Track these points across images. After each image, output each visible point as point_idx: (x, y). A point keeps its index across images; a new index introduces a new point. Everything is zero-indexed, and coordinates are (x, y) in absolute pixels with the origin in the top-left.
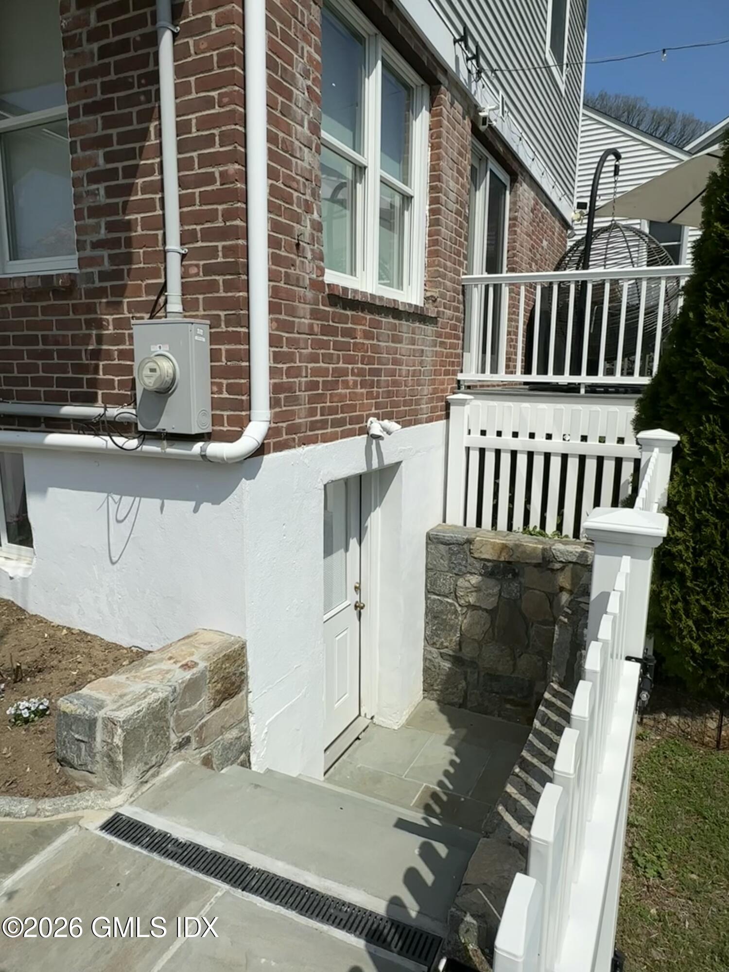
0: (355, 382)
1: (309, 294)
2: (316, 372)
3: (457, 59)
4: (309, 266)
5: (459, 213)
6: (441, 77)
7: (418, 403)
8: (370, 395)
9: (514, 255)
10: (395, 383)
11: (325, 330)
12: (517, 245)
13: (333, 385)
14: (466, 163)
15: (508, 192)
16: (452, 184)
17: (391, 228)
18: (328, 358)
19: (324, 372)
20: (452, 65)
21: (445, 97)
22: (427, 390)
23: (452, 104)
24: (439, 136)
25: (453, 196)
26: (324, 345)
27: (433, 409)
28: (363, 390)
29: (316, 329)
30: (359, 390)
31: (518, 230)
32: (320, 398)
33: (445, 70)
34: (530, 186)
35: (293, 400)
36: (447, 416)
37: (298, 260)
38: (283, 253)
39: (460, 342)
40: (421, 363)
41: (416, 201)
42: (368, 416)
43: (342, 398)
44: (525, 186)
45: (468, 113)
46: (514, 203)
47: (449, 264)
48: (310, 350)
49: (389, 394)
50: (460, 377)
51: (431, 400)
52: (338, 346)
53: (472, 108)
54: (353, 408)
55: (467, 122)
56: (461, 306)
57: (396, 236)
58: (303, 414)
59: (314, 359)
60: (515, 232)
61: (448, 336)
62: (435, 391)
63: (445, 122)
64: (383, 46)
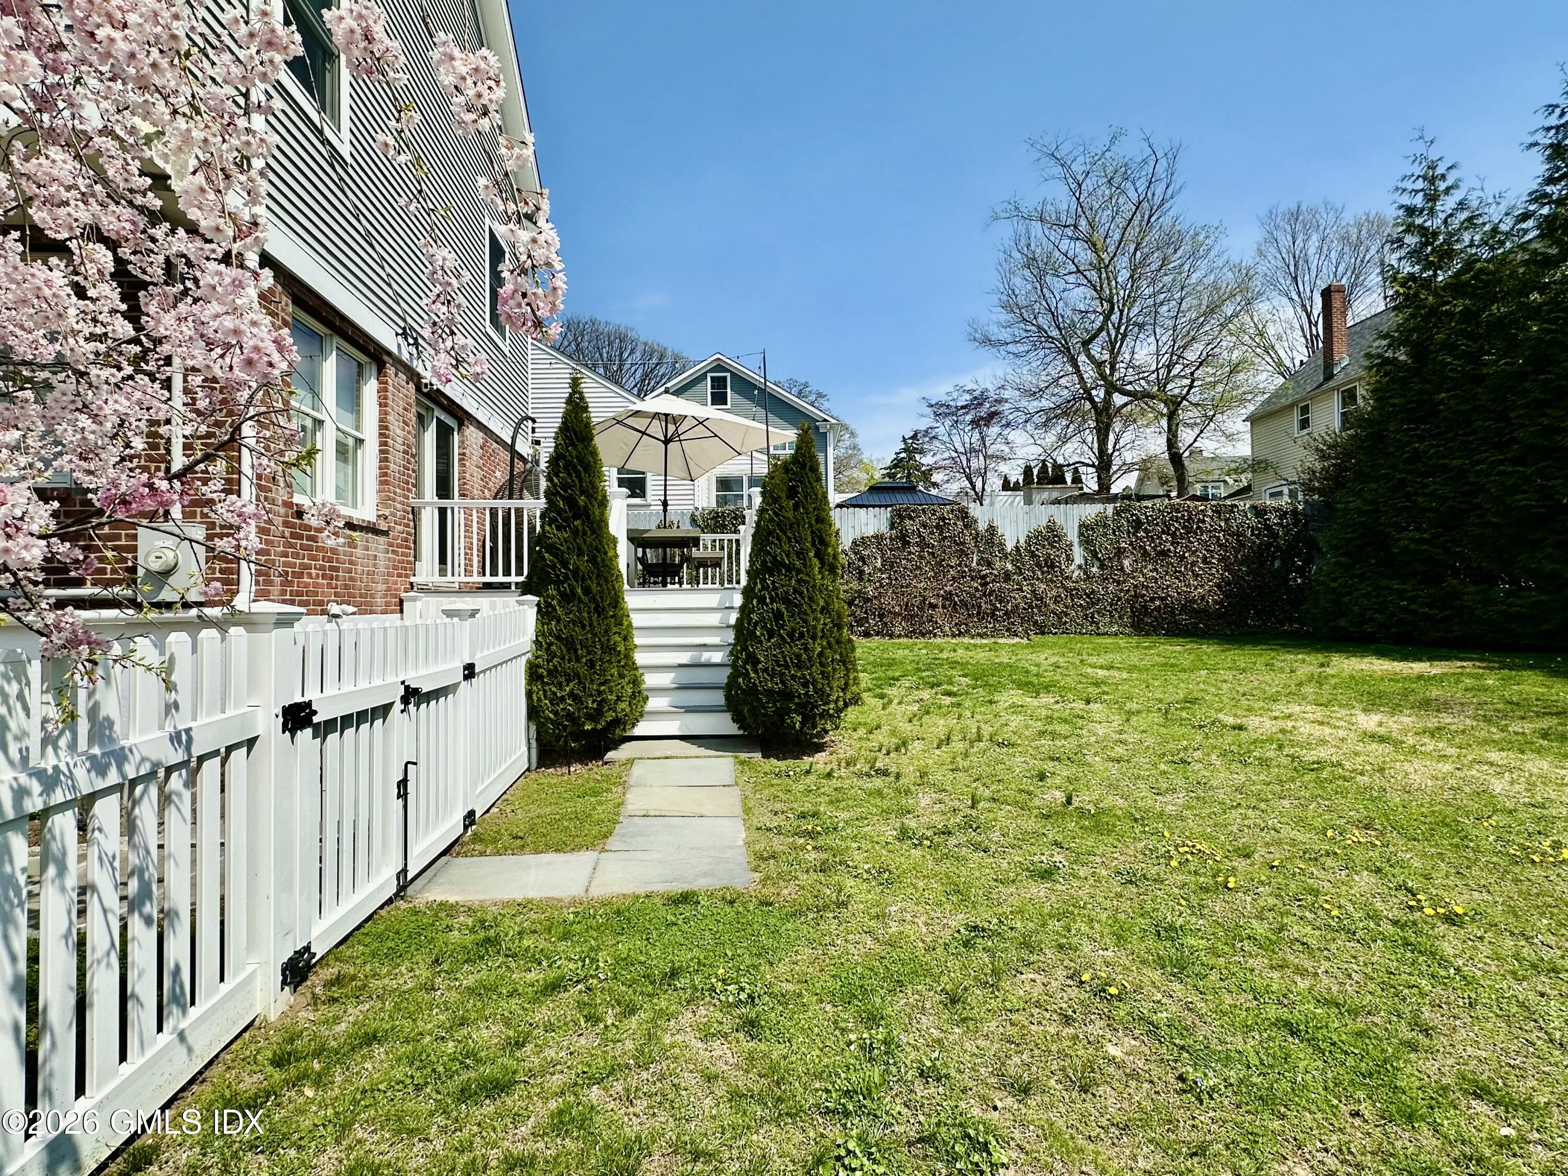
0: (317, 575)
1: (282, 511)
2: (286, 564)
3: (399, 345)
4: (281, 492)
5: (406, 452)
6: (386, 358)
7: (372, 596)
8: (329, 586)
9: (465, 484)
10: (351, 579)
11: (293, 535)
12: (468, 476)
13: (301, 575)
14: (412, 417)
15: (456, 433)
16: (398, 432)
17: (345, 461)
18: (296, 555)
19: (293, 565)
20: (395, 350)
21: (391, 371)
22: (381, 587)
23: (396, 375)
24: (386, 398)
25: (400, 440)
26: (292, 546)
27: (387, 604)
28: (325, 582)
29: (287, 534)
30: (320, 581)
31: (467, 464)
32: (290, 583)
33: (389, 353)
34: (478, 428)
35: (270, 583)
36: (402, 611)
37: (274, 488)
38: (263, 483)
39: (412, 552)
40: (375, 565)
41: (367, 444)
42: (329, 602)
43: (307, 585)
44: (471, 428)
45: (412, 380)
46: (462, 442)
47: (398, 490)
48: (282, 548)
49: (346, 587)
50: (412, 579)
51: (385, 596)
52: (303, 547)
53: (414, 377)
54: (316, 594)
55: (411, 386)
56: (412, 524)
57: (350, 467)
58: (276, 593)
59: (286, 555)
60: (464, 465)
61: (401, 546)
62: (389, 589)
63: (391, 388)
64: (337, 340)
